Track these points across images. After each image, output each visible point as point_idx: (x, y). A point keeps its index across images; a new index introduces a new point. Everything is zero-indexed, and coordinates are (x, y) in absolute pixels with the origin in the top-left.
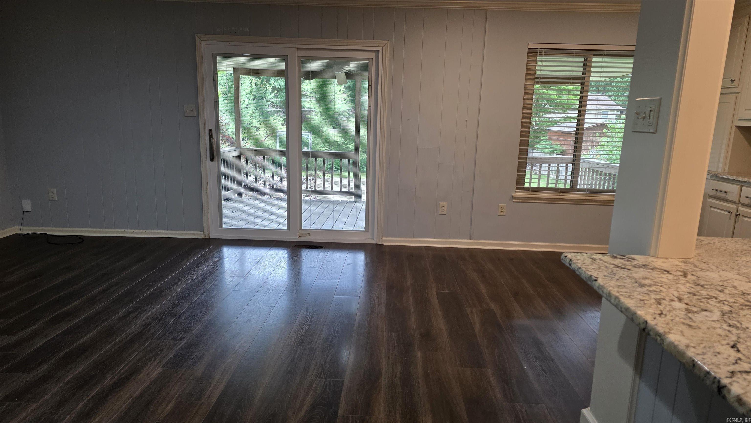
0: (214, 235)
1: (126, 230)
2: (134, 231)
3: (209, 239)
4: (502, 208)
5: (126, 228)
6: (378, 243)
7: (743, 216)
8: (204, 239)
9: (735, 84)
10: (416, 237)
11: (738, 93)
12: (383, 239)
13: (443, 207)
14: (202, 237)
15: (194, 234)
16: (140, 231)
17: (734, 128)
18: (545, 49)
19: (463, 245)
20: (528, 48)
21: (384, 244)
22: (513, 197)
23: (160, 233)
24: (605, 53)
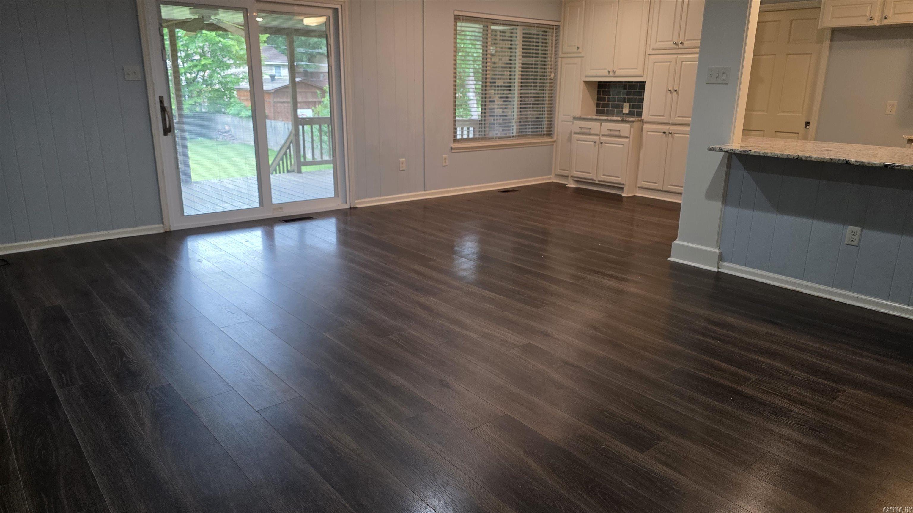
0: (175, 225)
1: (51, 240)
2: (64, 238)
3: (170, 232)
4: (445, 159)
5: (50, 237)
6: (352, 207)
7: (605, 143)
8: (166, 232)
9: (580, 50)
10: (383, 196)
11: (583, 57)
12: (356, 201)
13: (403, 163)
14: (162, 231)
15: (151, 229)
16: (72, 237)
17: (582, 83)
18: (465, 16)
19: (418, 197)
20: (454, 15)
21: (358, 206)
22: (452, 148)
23: (103, 235)
24: (502, 22)
